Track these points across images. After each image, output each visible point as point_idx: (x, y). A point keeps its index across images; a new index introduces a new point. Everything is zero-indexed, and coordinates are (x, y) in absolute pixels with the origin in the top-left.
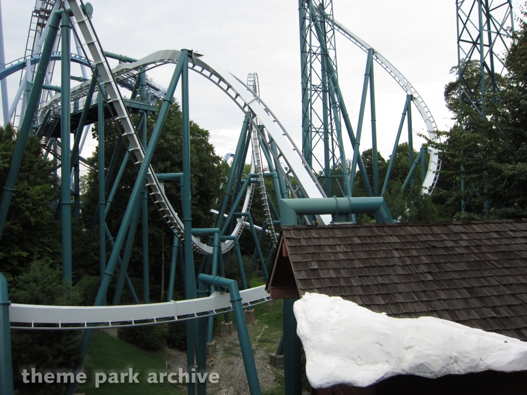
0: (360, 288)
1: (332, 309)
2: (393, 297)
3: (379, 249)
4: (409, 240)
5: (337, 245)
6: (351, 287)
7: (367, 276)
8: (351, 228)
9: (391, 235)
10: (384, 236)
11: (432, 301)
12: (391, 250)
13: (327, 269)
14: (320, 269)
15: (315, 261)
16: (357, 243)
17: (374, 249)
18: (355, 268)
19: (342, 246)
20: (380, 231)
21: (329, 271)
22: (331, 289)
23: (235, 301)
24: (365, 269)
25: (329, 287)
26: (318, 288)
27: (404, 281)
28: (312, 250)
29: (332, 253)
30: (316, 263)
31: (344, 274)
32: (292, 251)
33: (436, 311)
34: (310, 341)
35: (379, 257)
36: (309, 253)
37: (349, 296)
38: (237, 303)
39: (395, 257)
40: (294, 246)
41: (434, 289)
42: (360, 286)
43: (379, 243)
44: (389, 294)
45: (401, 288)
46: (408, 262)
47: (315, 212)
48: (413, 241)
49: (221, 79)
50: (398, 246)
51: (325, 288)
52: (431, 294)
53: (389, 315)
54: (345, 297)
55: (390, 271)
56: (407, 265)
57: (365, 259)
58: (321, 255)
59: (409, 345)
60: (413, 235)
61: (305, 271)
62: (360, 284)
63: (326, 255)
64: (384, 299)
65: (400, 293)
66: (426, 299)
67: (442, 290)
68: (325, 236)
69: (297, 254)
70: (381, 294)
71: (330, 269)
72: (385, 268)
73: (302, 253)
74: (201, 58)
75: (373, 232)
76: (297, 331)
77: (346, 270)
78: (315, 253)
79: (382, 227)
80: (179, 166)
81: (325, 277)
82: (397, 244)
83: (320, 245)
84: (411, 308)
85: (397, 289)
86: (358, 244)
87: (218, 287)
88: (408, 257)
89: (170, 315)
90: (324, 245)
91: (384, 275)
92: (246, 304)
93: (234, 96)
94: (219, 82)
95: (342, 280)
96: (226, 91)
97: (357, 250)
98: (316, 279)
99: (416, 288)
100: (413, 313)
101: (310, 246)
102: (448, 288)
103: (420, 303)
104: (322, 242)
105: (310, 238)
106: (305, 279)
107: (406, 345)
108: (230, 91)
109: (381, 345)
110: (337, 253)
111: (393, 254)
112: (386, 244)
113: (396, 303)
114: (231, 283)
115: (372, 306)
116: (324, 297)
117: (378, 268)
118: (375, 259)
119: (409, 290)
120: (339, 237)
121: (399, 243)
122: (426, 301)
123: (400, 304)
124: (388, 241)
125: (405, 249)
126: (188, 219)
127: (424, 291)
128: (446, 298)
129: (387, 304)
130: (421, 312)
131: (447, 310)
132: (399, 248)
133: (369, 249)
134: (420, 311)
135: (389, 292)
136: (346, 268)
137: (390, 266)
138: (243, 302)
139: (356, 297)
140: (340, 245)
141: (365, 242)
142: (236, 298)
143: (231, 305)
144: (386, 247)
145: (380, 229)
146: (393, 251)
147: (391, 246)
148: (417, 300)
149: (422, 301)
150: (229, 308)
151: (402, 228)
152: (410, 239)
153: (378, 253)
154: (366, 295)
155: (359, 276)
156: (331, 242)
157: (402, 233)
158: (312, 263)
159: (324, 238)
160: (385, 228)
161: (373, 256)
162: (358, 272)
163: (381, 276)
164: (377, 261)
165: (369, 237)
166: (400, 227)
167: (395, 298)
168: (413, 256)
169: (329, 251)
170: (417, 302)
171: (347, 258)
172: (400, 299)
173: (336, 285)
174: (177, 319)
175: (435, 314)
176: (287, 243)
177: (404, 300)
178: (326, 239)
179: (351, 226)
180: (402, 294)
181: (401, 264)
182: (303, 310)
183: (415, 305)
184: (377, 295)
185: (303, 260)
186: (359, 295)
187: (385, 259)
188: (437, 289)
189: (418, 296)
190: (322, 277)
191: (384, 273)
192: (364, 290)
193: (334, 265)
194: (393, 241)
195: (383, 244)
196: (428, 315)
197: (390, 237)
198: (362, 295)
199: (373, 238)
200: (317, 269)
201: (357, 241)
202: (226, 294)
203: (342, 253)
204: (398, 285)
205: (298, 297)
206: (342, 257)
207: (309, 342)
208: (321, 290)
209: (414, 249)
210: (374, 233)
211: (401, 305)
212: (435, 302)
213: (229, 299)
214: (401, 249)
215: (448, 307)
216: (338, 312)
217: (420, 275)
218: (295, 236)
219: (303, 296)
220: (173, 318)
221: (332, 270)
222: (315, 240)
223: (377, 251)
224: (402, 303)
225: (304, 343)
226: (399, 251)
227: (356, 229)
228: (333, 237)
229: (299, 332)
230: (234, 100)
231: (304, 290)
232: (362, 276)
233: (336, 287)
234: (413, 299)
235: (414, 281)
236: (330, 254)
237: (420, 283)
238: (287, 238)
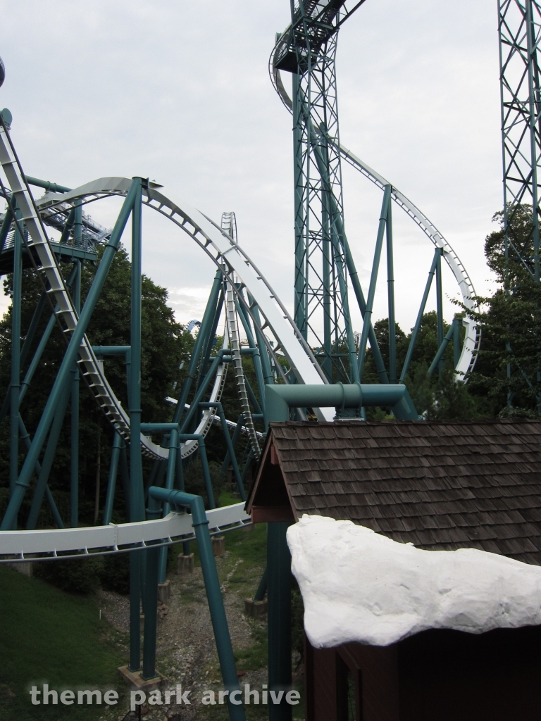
0: (377, 509)
1: (340, 538)
2: (421, 522)
3: (402, 456)
4: (443, 444)
5: (345, 449)
6: (365, 507)
7: (386, 492)
8: (364, 426)
9: (419, 437)
10: (409, 438)
11: (474, 527)
12: (418, 457)
13: (333, 482)
14: (324, 482)
15: (316, 471)
16: (372, 446)
17: (396, 456)
18: (370, 481)
19: (352, 451)
20: (403, 432)
21: (336, 484)
22: (337, 510)
23: (199, 525)
24: (384, 483)
25: (336, 507)
26: (320, 509)
27: (436, 500)
28: (312, 456)
29: (339, 460)
30: (317, 473)
31: (355, 489)
32: (284, 457)
33: (479, 541)
34: (310, 581)
35: (403, 466)
36: (308, 460)
37: (362, 519)
38: (201, 527)
39: (424, 467)
40: (287, 450)
41: (477, 511)
42: (377, 505)
43: (403, 447)
44: (417, 517)
45: (433, 509)
46: (442, 473)
47: (312, 403)
48: (447, 445)
49: (187, 219)
50: (428, 452)
51: (330, 509)
52: (474, 517)
53: (417, 546)
54: (357, 521)
55: (417, 486)
56: (440, 478)
57: (383, 468)
58: (324, 462)
59: (445, 588)
60: (447, 436)
61: (303, 484)
62: (377, 503)
63: (331, 463)
64: (410, 525)
65: (431, 516)
66: (467, 525)
67: (488, 512)
68: (329, 437)
69: (292, 461)
70: (405, 517)
71: (336, 482)
72: (411, 482)
73: (298, 459)
74: (159, 190)
75: (394, 431)
76: (292, 568)
77: (358, 484)
78: (316, 460)
79: (406, 425)
80: (124, 336)
81: (330, 493)
82: (426, 449)
83: (322, 450)
84: (446, 537)
85: (427, 511)
86: (374, 448)
87: (175, 505)
88: (442, 466)
89: (108, 545)
90: (329, 449)
91: (409, 491)
92: (214, 530)
93: (204, 242)
94: (184, 223)
95: (353, 497)
96: (193, 236)
97: (372, 456)
98: (317, 496)
99: (453, 510)
100: (450, 543)
101: (309, 450)
102: (495, 509)
103: (458, 530)
104: (326, 445)
105: (309, 439)
106: (302, 496)
107: (441, 588)
108: (198, 236)
109: (408, 588)
110: (345, 460)
111: (421, 462)
112: (413, 449)
113: (427, 529)
114: (193, 500)
115: (394, 534)
116: (328, 520)
117: (401, 481)
118: (397, 470)
119: (444, 513)
120: (349, 439)
121: (429, 447)
122: (466, 527)
123: (431, 531)
124: (415, 445)
125: (437, 456)
126: (135, 410)
127: (463, 514)
128: (493, 523)
129: (414, 531)
130: (460, 542)
131: (494, 540)
132: (429, 454)
133: (388, 456)
134: (459, 540)
135: (417, 515)
136: (358, 481)
137: (418, 479)
138: (210, 526)
139: (372, 521)
140: (350, 449)
141: (384, 446)
142: (200, 521)
143: (193, 531)
144: (413, 453)
145: (404, 428)
146: (421, 459)
147: (419, 453)
148: (454, 525)
149: (461, 527)
150: (191, 535)
151: (433, 427)
152: (444, 442)
153: (401, 462)
154: (385, 519)
155: (376, 493)
156: (338, 445)
157: (434, 434)
158: (312, 473)
159: (328, 439)
160: (409, 427)
161: (395, 465)
162: (374, 487)
163: (406, 492)
164: (400, 472)
165: (388, 438)
166: (430, 425)
167: (425, 522)
168: (449, 466)
169: (336, 457)
170: (454, 528)
171: (360, 468)
172: (432, 524)
173: (345, 505)
174: (117, 549)
175: (479, 545)
176: (277, 446)
177: (437, 525)
178: (331, 442)
179: (365, 424)
180: (435, 518)
181: (432, 477)
182: (301, 538)
183: (452, 533)
184: (400, 518)
185: (299, 469)
186: (376, 519)
187: (410, 470)
188: (481, 511)
189: (455, 520)
190: (326, 493)
191: (409, 489)
192: (383, 512)
193: (342, 476)
194: (421, 445)
195: (408, 449)
196: (469, 547)
197: (417, 439)
198: (380, 519)
199: (394, 441)
200: (319, 482)
201: (373, 444)
202: (186, 515)
203: (353, 460)
204: (429, 505)
205: (293, 521)
206: (352, 465)
207: (308, 584)
208: (324, 512)
209: (449, 456)
210: (396, 434)
211: (433, 533)
212: (478, 528)
213: (192, 523)
214: (432, 456)
215: (495, 536)
216: (347, 542)
217: (458, 492)
218: (289, 436)
219: (300, 519)
220: (111, 548)
221: (339, 484)
222: (316, 442)
223: (400, 458)
224: (435, 530)
225: (301, 585)
226: (430, 458)
227: (371, 428)
228: (340, 439)
229: (294, 569)
230: (204, 248)
231: (302, 512)
232: (380, 493)
233: (345, 507)
234: (449, 524)
235: (450, 499)
236: (336, 461)
237: (458, 503)
238: (278, 439)
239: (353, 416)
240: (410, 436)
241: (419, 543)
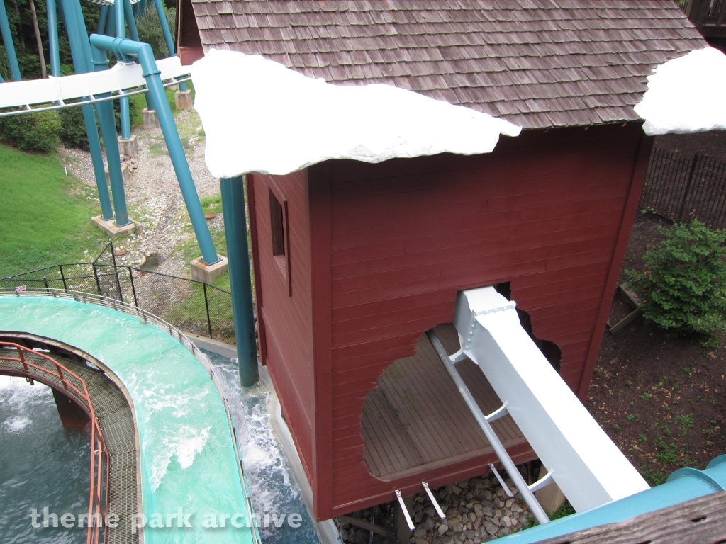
0: (291, 44)
2: (337, 58)
6: (279, 41)
7: (303, 26)
11: (390, 63)
13: (246, 14)
14: (235, 14)
15: (228, 2)
18: (288, 14)
21: (249, 17)
22: (247, 45)
23: (149, 75)
24: (304, 17)
25: (247, 41)
26: (229, 43)
27: (356, 36)
30: (229, 4)
31: (271, 22)
33: (392, 77)
37: (275, 54)
38: (153, 78)
41: (397, 47)
42: (292, 40)
44: (333, 52)
45: (351, 45)
46: (367, 7)
51: (240, 43)
52: (392, 54)
53: (328, 81)
54: (269, 56)
55: (339, 20)
56: (364, 12)
61: (212, 16)
62: (293, 38)
64: (325, 60)
65: (348, 52)
66: (383, 61)
67: (407, 49)
70: (321, 53)
71: (250, 15)
72: (332, 15)
77: (274, 16)
81: (242, 26)
84: (359, 73)
85: (345, 46)
87: (122, 55)
91: (329, 25)
92: (168, 81)
95: (266, 31)
98: (227, 29)
99: (372, 45)
100: (362, 79)
102: (415, 46)
103: (373, 66)
106: (211, 29)
113: (341, 65)
114: (140, 49)
115: (306, 70)
116: (238, 55)
117: (322, 15)
119: (360, 48)
122: (382, 63)
123: (345, 67)
127: (382, 50)
128: (410, 60)
129: (328, 67)
130: (373, 78)
131: (408, 76)
134: (372, 77)
135: (333, 50)
136: (275, 14)
137: (341, 12)
138: (163, 77)
139: (284, 56)
142: (151, 72)
143: (144, 82)
148: (369, 61)
149: (377, 64)
150: (144, 87)
154: (299, 54)
155: (293, 27)
158: (224, 4)
162: (292, 20)
163: (325, 26)
164: (322, 4)
167: (340, 58)
170: (369, 64)
172: (347, 59)
173: (257, 39)
174: (63, 103)
175: (391, 81)
177: (352, 61)
180: (352, 54)
181: (356, 11)
183: (366, 69)
184: (315, 54)
186: (289, 54)
187: (334, 3)
188: (400, 48)
189: (372, 57)
190: (238, 26)
191: (329, 23)
192: (297, 47)
193: (256, 8)
196: (381, 82)
198: (293, 54)
200: (231, 14)
202: (135, 65)
204: (348, 41)
208: (234, 46)
211: (346, 68)
212: (394, 65)
215: (409, 73)
217: (380, 27)
219: (206, 54)
221: (252, 16)
224: (349, 66)
229: (197, 105)
231: (210, 46)
232: (297, 27)
233: (257, 41)
234: (365, 60)
235: (371, 35)
237: (378, 39)
241: (330, 79)
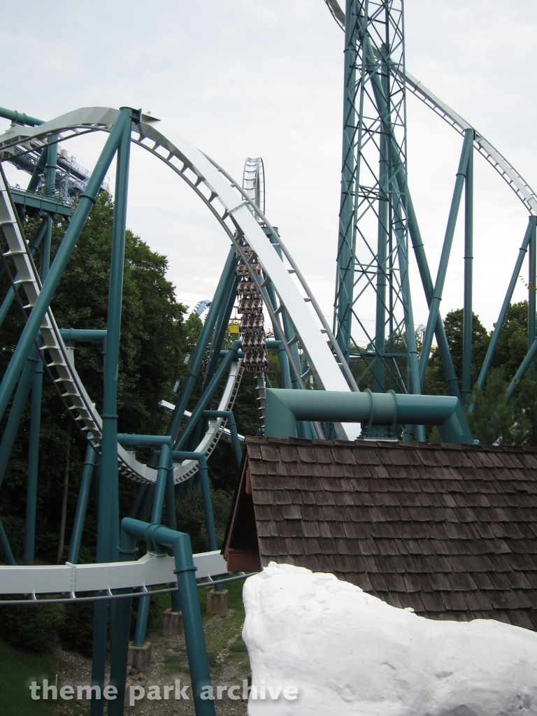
0: (372, 561)
1: (314, 595)
2: (430, 581)
3: (420, 491)
4: (479, 478)
5: (343, 478)
6: (356, 557)
7: (388, 539)
8: (374, 448)
9: (447, 467)
10: (433, 467)
11: (502, 591)
12: (441, 493)
13: (318, 521)
14: (305, 521)
15: (297, 505)
16: (381, 476)
17: (411, 490)
18: (370, 523)
19: (352, 480)
20: (427, 458)
21: (322, 525)
22: (316, 559)
23: (183, 571)
24: (390, 527)
25: (316, 555)
26: (294, 556)
27: (456, 553)
28: (295, 485)
29: (331, 492)
30: (298, 508)
31: (347, 532)
32: (257, 484)
33: (506, 610)
34: (263, 651)
35: (418, 504)
36: (289, 490)
37: (350, 573)
38: (186, 575)
39: (447, 507)
40: (263, 476)
41: (511, 569)
42: (373, 556)
43: (423, 479)
44: (426, 574)
45: (450, 565)
46: (471, 516)
48: (484, 479)
49: (188, 164)
50: (456, 487)
51: (308, 556)
52: (503, 578)
53: (418, 613)
54: (341, 575)
55: (434, 532)
56: (467, 523)
57: (391, 506)
58: (311, 494)
59: (445, 670)
60: (486, 467)
61: (276, 521)
62: (374, 553)
63: (320, 495)
64: (414, 584)
65: (446, 574)
66: (493, 588)
67: (525, 572)
68: (324, 461)
69: (266, 490)
70: (410, 573)
71: (321, 521)
72: (425, 526)
73: (276, 488)
74: (155, 126)
75: (413, 458)
76: (243, 632)
77: (352, 525)
78: (300, 491)
79: (433, 450)
81: (311, 536)
82: (454, 483)
83: (311, 477)
84: (461, 602)
85: (441, 567)
86: (383, 479)
87: (154, 544)
88: (473, 508)
89: (63, 590)
90: (320, 477)
91: (421, 539)
92: (205, 579)
93: (208, 196)
94: (184, 169)
95: (341, 543)
96: (194, 187)
97: (379, 490)
98: (293, 538)
99: (477, 566)
100: (464, 612)
101: (293, 477)
103: (479, 594)
104: (317, 471)
105: (295, 462)
106: (273, 537)
107: (439, 670)
108: (201, 187)
109: (393, 668)
110: (340, 492)
111: (445, 501)
112: (436, 482)
113: (436, 591)
114: (178, 539)
115: (390, 595)
116: (303, 572)
117: (413, 525)
118: (410, 509)
119: (463, 569)
120: (350, 465)
121: (459, 481)
122: (491, 591)
123: (442, 594)
124: (440, 477)
125: (468, 494)
126: (109, 415)
127: (491, 573)
128: (529, 587)
129: (418, 592)
130: (479, 611)
131: (527, 610)
132: (457, 490)
133: (401, 490)
134: (477, 608)
135: (426, 571)
136: (353, 522)
137: (436, 523)
138: (198, 575)
139: (362, 576)
140: (349, 478)
141: (397, 476)
142: (185, 567)
143: (174, 579)
144: (434, 487)
145: (429, 453)
146: (445, 496)
147: (443, 487)
148: (474, 587)
149: (484, 591)
150: (172, 585)
151: (469, 454)
152: (481, 476)
153: (417, 499)
154: (382, 574)
155: (375, 539)
156: (334, 472)
157: (468, 463)
158: (292, 508)
159: (321, 464)
160: (437, 453)
161: (408, 503)
162: (374, 531)
163: (416, 540)
164: (413, 512)
165: (405, 466)
166: (465, 452)
167: (435, 582)
168: (481, 507)
169: (328, 488)
170: (474, 591)
171: (359, 504)
172: (444, 584)
173: (329, 552)
174: (74, 597)
175: (504, 616)
176: (252, 469)
177: (452, 587)
178: (325, 467)
179: (375, 445)
180: (450, 576)
181: (456, 521)
182: (260, 593)
183: (469, 597)
184: (402, 574)
185: (275, 501)
186: (368, 573)
187: (428, 510)
188: (516, 571)
189: (478, 582)
190: (306, 535)
191: (421, 536)
192: (379, 565)
193: (331, 514)
194: (448, 477)
195: (429, 482)
196: (491, 617)
197: (444, 470)
198: (374, 574)
199: (412, 470)
200: (299, 520)
201: (382, 473)
202: (168, 557)
203: (351, 493)
204: (445, 559)
205: (257, 568)
206: (348, 500)
207: (260, 654)
208: (299, 560)
209: (485, 494)
210: (416, 461)
212: (507, 593)
213: (174, 568)
214: (460, 493)
215: (529, 605)
216: (321, 602)
217: (488, 543)
218: (268, 456)
219: (264, 568)
220: (68, 595)
221: (326, 524)
222: (305, 467)
223: (416, 493)
224: (447, 592)
225: (252, 655)
226: (457, 496)
227: (384, 452)
228: (337, 464)
229: (246, 633)
230: (208, 203)
231: (269, 558)
232: (381, 539)
233: (328, 555)
234: (468, 585)
235: (476, 553)
236: (327, 494)
237: (486, 558)
238: (253, 460)
239: (385, 437)
240: (435, 465)
241: (422, 609)
